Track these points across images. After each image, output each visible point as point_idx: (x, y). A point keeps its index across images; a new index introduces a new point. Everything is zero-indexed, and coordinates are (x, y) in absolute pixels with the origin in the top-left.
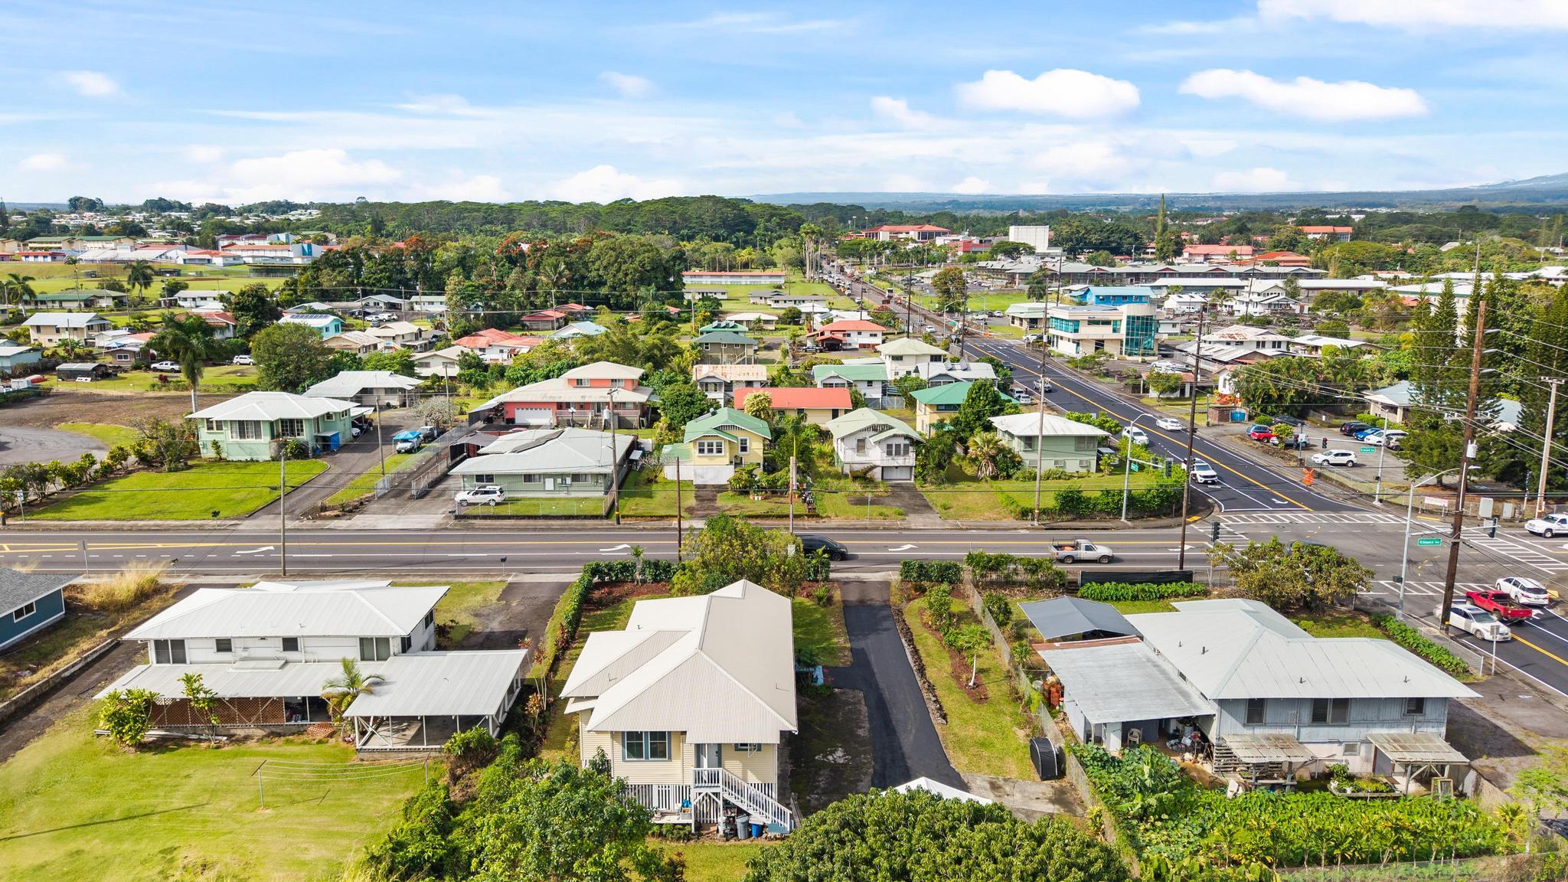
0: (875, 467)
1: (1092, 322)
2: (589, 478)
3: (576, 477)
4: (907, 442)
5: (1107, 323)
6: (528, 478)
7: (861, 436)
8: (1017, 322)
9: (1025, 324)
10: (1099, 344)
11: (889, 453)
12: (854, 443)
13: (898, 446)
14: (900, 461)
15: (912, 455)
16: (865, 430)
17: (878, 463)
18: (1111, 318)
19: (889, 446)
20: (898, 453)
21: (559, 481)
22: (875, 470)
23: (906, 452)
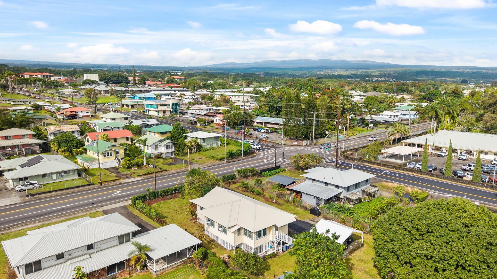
0: (163, 153)
1: (162, 105)
2: (70, 172)
3: (65, 172)
4: (172, 144)
5: (166, 105)
6: (44, 176)
7: (156, 144)
8: (125, 107)
9: (130, 107)
10: (164, 112)
11: (167, 148)
12: (154, 146)
13: (169, 146)
14: (170, 150)
15: (174, 148)
16: (158, 142)
17: (163, 152)
18: (167, 104)
19: (167, 146)
20: (169, 148)
21: (59, 175)
22: (163, 154)
23: (172, 147)
